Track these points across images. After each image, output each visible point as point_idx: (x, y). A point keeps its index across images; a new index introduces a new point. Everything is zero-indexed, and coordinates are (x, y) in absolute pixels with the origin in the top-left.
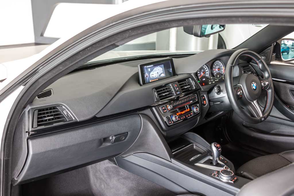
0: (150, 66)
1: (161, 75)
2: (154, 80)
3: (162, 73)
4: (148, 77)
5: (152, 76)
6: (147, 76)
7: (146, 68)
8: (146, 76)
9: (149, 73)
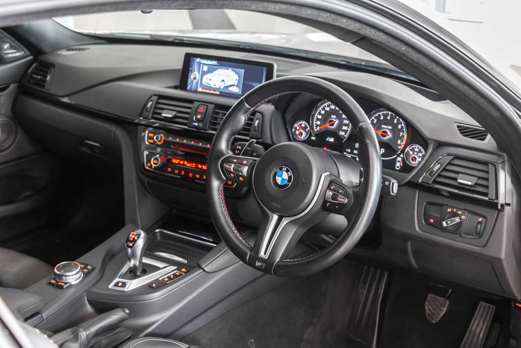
0: (210, 62)
1: (231, 89)
2: (208, 91)
3: (233, 85)
4: (197, 80)
5: (209, 82)
6: (195, 78)
7: (200, 63)
8: (192, 77)
9: (204, 73)
